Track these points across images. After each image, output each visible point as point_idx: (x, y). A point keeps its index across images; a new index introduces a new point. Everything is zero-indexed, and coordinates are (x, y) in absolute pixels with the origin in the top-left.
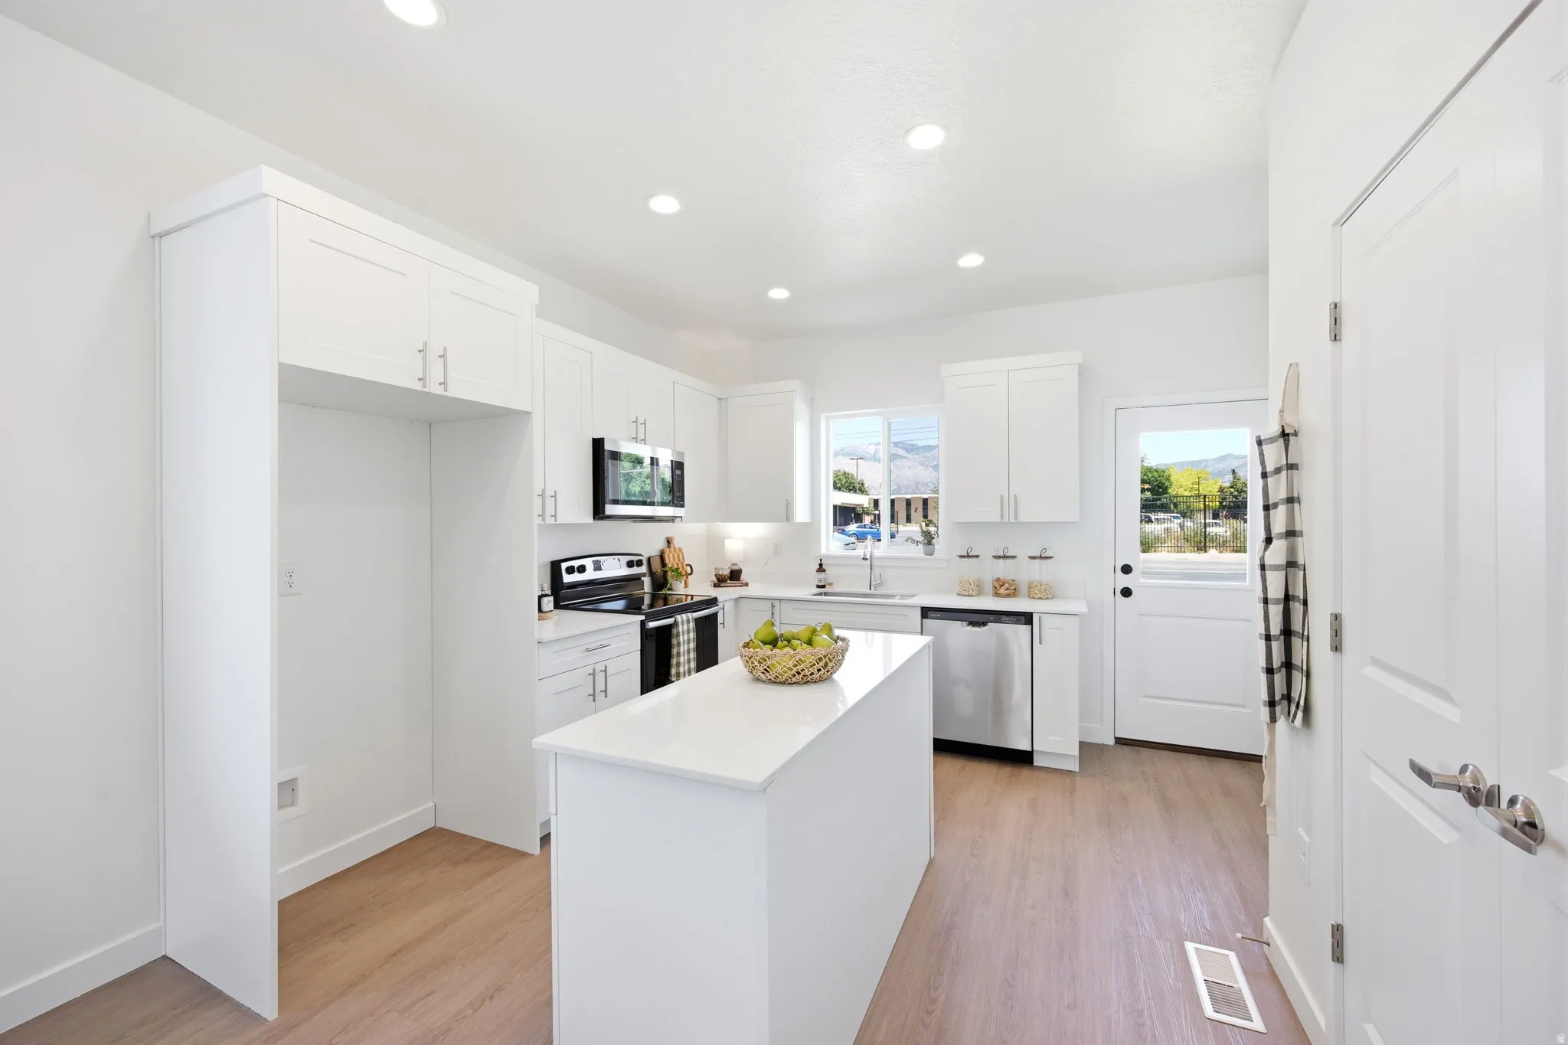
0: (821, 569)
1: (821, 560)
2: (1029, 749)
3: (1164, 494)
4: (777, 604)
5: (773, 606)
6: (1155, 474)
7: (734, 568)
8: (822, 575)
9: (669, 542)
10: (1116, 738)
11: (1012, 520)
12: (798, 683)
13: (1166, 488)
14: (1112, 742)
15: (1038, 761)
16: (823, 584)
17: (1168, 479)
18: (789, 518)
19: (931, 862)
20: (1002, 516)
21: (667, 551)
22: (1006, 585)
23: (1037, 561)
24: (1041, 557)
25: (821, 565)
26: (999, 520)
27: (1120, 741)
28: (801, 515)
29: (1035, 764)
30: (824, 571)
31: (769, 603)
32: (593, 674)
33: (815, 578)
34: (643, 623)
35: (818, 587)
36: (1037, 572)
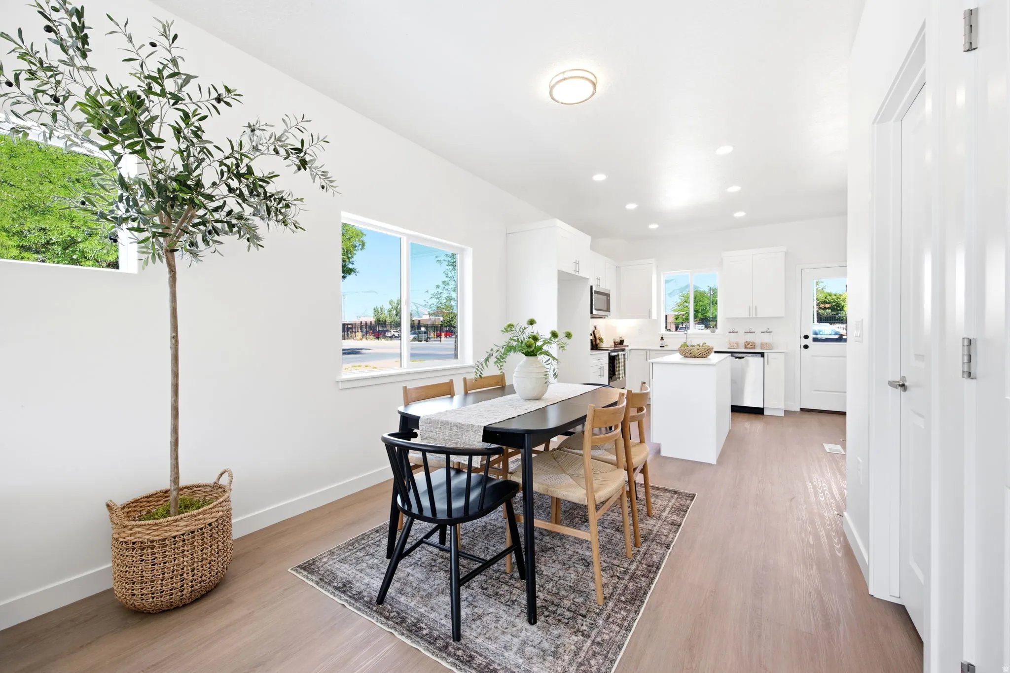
1: (662, 335)
2: (763, 407)
3: (841, 311)
4: (648, 351)
5: (646, 353)
6: (834, 297)
7: (621, 339)
8: (662, 342)
9: (595, 327)
10: (801, 409)
11: (754, 316)
12: (700, 357)
13: (843, 307)
14: (799, 410)
15: (766, 413)
16: (663, 345)
17: (844, 300)
18: (650, 316)
19: (730, 431)
20: (750, 315)
21: (596, 331)
22: (751, 344)
23: (765, 333)
24: (766, 332)
25: (662, 338)
26: (748, 316)
27: (802, 410)
28: (654, 316)
29: (765, 414)
31: (645, 352)
32: (601, 368)
33: (660, 343)
34: (609, 354)
35: (661, 347)
36: (766, 338)
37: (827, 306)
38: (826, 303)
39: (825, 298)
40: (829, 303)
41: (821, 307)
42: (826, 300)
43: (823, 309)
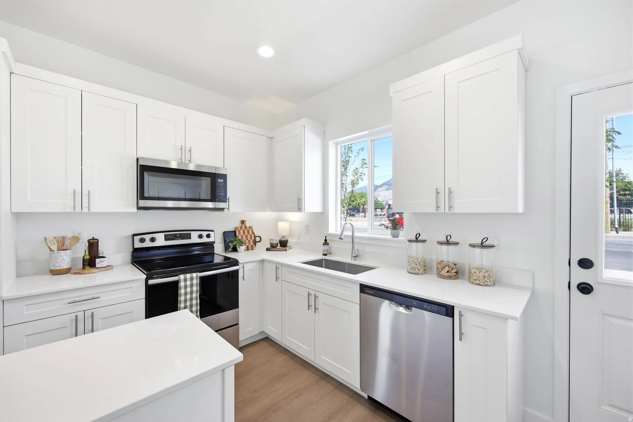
0: (326, 243)
1: (326, 237)
4: (280, 267)
5: (277, 268)
7: (283, 239)
8: (326, 247)
9: (242, 223)
11: (447, 211)
16: (325, 253)
18: (299, 209)
24: (482, 246)
25: (326, 240)
30: (328, 244)
31: (275, 266)
37: (627, 193)
38: (625, 190)
39: (625, 186)
40: (630, 190)
41: (621, 194)
42: (626, 188)
43: (623, 195)
